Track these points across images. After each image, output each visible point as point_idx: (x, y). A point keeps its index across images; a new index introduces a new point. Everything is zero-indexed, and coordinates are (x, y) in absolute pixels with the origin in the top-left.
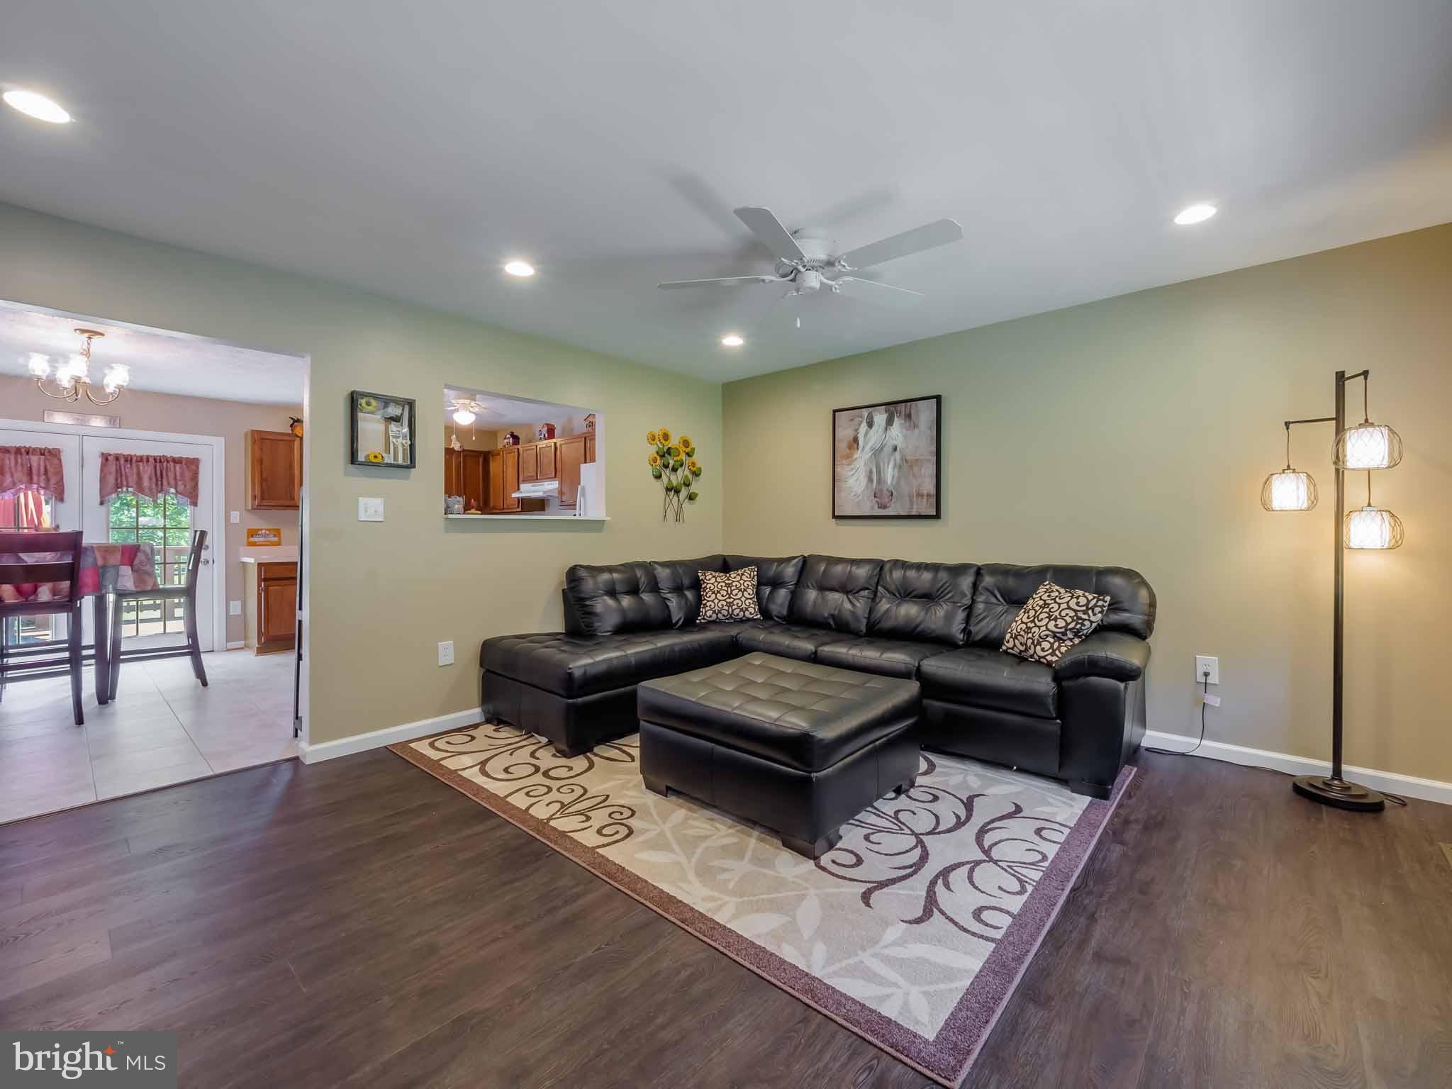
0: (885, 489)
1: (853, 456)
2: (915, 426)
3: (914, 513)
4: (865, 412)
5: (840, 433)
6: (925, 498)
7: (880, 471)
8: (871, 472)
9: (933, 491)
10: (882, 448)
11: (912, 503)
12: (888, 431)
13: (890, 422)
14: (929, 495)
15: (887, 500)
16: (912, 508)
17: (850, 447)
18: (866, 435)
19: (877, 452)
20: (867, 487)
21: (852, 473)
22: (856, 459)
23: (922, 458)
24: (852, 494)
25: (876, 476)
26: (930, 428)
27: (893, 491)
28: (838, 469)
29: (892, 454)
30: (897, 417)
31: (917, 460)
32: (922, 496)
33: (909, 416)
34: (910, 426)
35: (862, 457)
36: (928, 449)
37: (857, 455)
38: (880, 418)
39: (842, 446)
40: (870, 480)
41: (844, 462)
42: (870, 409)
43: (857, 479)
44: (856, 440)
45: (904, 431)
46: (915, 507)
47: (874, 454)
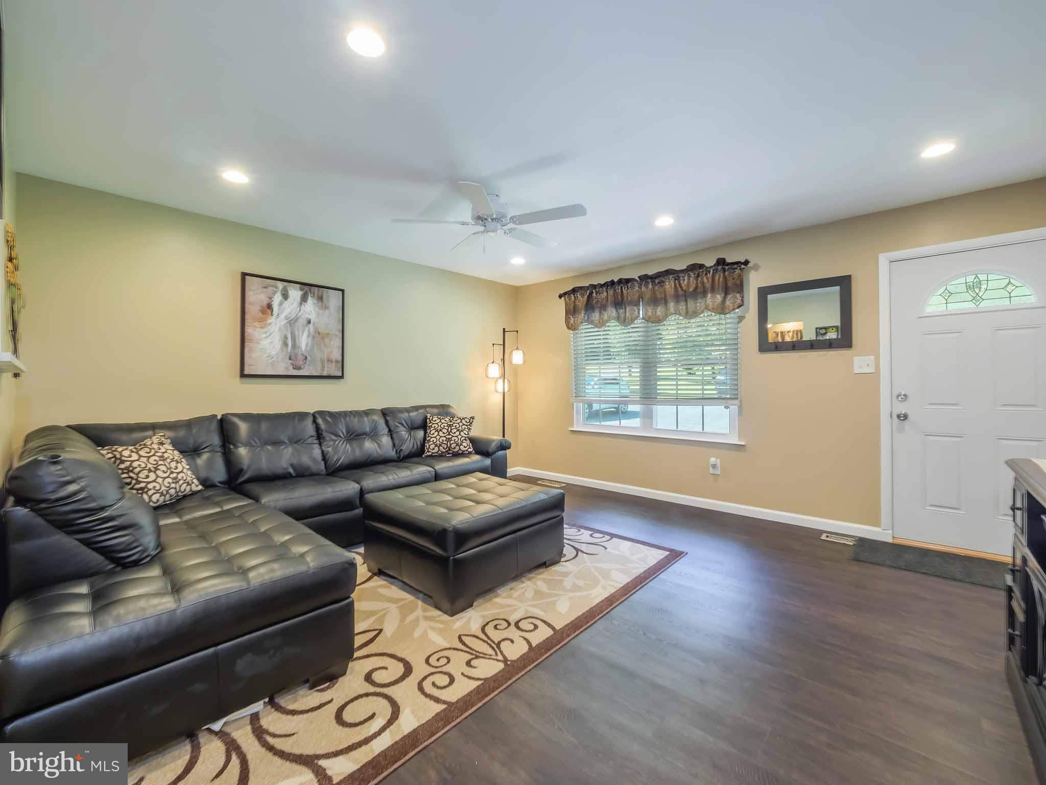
0: (300, 353)
1: (266, 320)
2: (326, 308)
3: (325, 374)
4: (280, 285)
5: (251, 296)
6: (334, 363)
7: (295, 338)
8: (286, 337)
9: (340, 359)
10: (296, 319)
11: (323, 367)
12: (303, 306)
13: (304, 299)
14: (337, 361)
15: (301, 363)
16: (324, 370)
17: (263, 312)
18: (281, 304)
19: (292, 322)
20: (282, 350)
21: (265, 335)
22: (270, 324)
23: (332, 333)
24: (265, 356)
25: (289, 341)
26: (338, 312)
27: (307, 356)
28: (249, 330)
29: (307, 326)
30: (311, 297)
31: (328, 334)
32: (332, 361)
33: (320, 298)
34: (322, 306)
35: (277, 324)
36: (335, 327)
37: (272, 320)
38: (295, 293)
39: (252, 310)
40: (285, 344)
41: (256, 324)
42: (286, 284)
43: (271, 342)
44: (269, 306)
45: (317, 309)
46: (326, 369)
47: (289, 322)
